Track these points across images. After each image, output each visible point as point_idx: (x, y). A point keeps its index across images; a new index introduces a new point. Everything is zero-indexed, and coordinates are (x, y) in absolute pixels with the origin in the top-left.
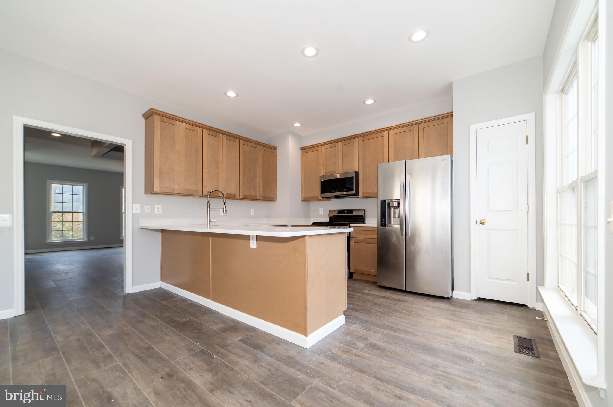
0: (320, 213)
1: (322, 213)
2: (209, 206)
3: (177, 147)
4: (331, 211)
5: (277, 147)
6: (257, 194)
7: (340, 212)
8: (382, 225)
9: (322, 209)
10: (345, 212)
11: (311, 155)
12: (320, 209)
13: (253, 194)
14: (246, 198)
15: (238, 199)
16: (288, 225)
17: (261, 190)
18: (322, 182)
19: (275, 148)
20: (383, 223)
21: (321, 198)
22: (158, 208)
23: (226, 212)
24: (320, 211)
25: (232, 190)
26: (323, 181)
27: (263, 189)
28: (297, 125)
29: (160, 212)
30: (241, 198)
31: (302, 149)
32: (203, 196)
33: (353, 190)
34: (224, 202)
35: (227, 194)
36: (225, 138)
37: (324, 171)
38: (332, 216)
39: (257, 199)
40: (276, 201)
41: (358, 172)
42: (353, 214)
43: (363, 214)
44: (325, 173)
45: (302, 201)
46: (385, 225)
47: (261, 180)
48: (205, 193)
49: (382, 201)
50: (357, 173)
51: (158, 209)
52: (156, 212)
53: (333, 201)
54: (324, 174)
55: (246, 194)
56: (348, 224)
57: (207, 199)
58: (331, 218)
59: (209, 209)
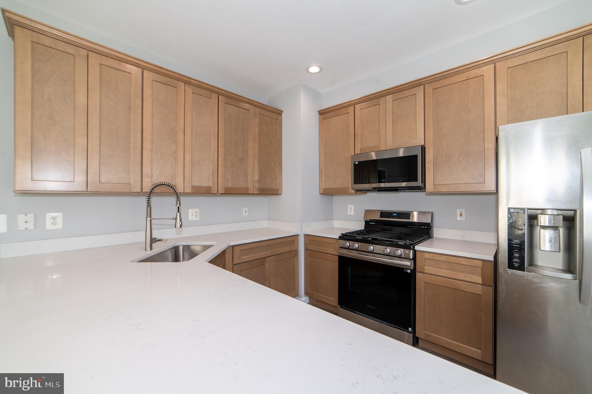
0: (349, 213)
1: (352, 213)
2: (149, 214)
3: (81, 99)
4: (367, 212)
5: (282, 111)
6: (250, 185)
7: (383, 214)
8: (511, 266)
9: (353, 207)
10: (394, 214)
11: (336, 121)
12: (349, 206)
13: (242, 185)
14: (229, 192)
15: (214, 194)
16: (300, 234)
17: (256, 177)
18: (355, 165)
19: (279, 113)
20: (516, 262)
21: (353, 191)
22: (54, 218)
23: (181, 226)
24: (349, 210)
25: (205, 181)
26: (357, 163)
27: (260, 176)
28: (314, 70)
29: (59, 225)
30: (221, 194)
31: (322, 113)
32: (141, 193)
33: (416, 180)
34: (178, 206)
35: (193, 187)
36: (189, 90)
37: (358, 146)
38: (368, 219)
39: (250, 193)
40: (281, 194)
41: (425, 147)
42: (409, 219)
43: (429, 221)
44: (361, 149)
45: (321, 194)
46: (521, 268)
47: (256, 161)
48: (147, 188)
49: (512, 210)
50: (423, 148)
51: (53, 221)
52: (49, 226)
53: (369, 194)
54: (358, 152)
55: (230, 185)
56: (414, 245)
57: (147, 199)
58: (367, 223)
59: (151, 220)
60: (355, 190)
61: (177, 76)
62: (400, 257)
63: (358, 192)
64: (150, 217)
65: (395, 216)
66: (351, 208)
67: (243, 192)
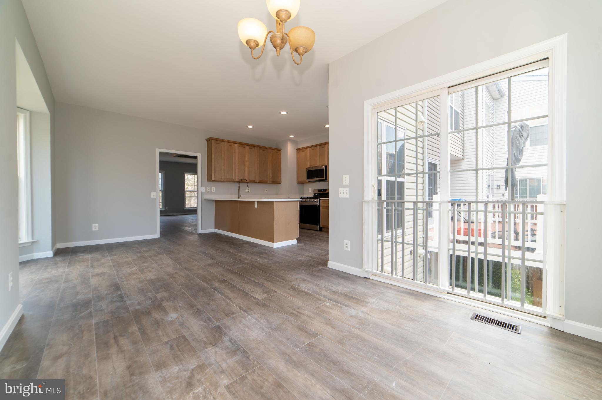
0: (309, 191)
1: (310, 191)
2: (239, 188)
3: (223, 156)
4: (314, 190)
5: (281, 149)
6: (268, 180)
7: (320, 190)
9: (310, 188)
10: (322, 190)
11: (303, 154)
12: (308, 188)
13: (266, 179)
14: (261, 182)
15: (256, 183)
17: (271, 177)
19: (280, 150)
21: (308, 182)
22: (213, 189)
23: (248, 191)
25: (253, 178)
26: (308, 171)
28: (292, 136)
29: (214, 191)
30: (258, 183)
31: (297, 150)
32: (236, 182)
33: (323, 177)
34: (248, 186)
35: (250, 180)
36: (248, 147)
37: (309, 164)
39: (268, 182)
40: (281, 183)
42: (326, 192)
44: (311, 166)
45: (297, 183)
47: (271, 170)
48: (237, 180)
50: (327, 167)
52: (212, 191)
53: (316, 183)
54: (309, 167)
55: (261, 180)
56: (319, 198)
57: (238, 184)
58: (314, 194)
61: (245, 144)
62: (316, 202)
63: (310, 182)
64: (239, 190)
67: (266, 182)
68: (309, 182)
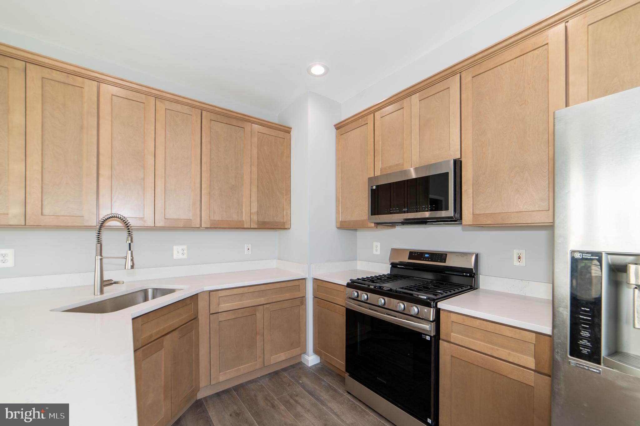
0: (375, 253)
1: (378, 253)
2: (99, 252)
4: (395, 251)
5: (291, 128)
6: (245, 218)
7: (413, 255)
8: (575, 351)
9: (379, 244)
10: (426, 255)
11: (352, 137)
12: (375, 244)
13: (235, 217)
14: (215, 226)
16: (307, 277)
17: (255, 209)
18: (372, 190)
19: (287, 131)
20: (585, 346)
21: (373, 225)
23: (132, 267)
24: (375, 248)
26: (374, 187)
27: (260, 206)
28: (318, 70)
29: (10, 263)
30: (207, 228)
31: (339, 127)
33: (447, 209)
34: (130, 242)
35: (167, 220)
36: (162, 105)
37: (379, 165)
38: (397, 261)
39: (245, 227)
40: (288, 229)
41: (461, 162)
42: (445, 262)
43: (472, 266)
44: (381, 170)
45: (338, 228)
46: (594, 357)
47: (254, 189)
50: (458, 164)
51: (2, 258)
53: (399, 229)
54: (378, 173)
55: (217, 218)
56: (436, 301)
57: (97, 235)
58: (394, 265)
59: (101, 259)
60: (375, 223)
61: (144, 89)
62: (416, 317)
63: (379, 226)
64: (101, 255)
65: (426, 258)
66: (377, 246)
67: (238, 227)
68: (378, 224)
